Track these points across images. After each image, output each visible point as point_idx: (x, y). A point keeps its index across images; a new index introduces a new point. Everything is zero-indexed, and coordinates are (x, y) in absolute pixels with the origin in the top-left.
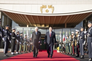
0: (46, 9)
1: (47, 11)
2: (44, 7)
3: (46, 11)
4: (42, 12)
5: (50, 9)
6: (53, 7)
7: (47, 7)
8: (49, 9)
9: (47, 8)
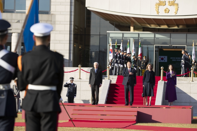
0: (165, 7)
1: (167, 11)
2: (161, 4)
3: (165, 10)
4: (158, 13)
5: (172, 7)
6: (178, 4)
7: (167, 3)
8: (170, 8)
9: (167, 6)
